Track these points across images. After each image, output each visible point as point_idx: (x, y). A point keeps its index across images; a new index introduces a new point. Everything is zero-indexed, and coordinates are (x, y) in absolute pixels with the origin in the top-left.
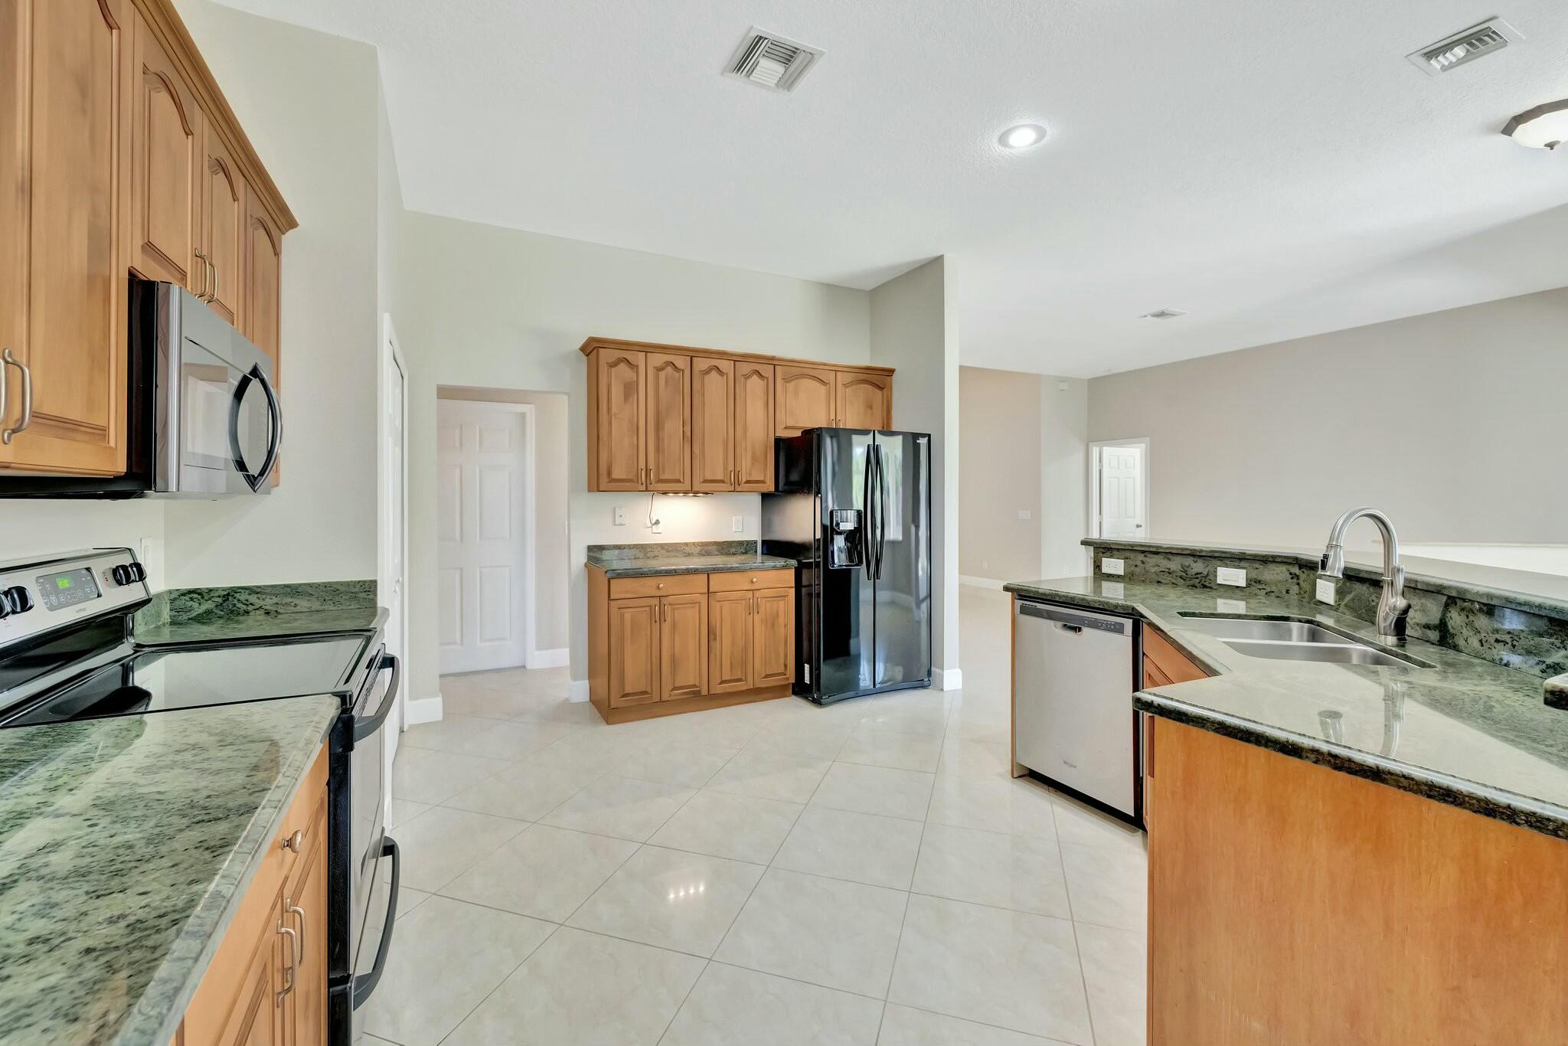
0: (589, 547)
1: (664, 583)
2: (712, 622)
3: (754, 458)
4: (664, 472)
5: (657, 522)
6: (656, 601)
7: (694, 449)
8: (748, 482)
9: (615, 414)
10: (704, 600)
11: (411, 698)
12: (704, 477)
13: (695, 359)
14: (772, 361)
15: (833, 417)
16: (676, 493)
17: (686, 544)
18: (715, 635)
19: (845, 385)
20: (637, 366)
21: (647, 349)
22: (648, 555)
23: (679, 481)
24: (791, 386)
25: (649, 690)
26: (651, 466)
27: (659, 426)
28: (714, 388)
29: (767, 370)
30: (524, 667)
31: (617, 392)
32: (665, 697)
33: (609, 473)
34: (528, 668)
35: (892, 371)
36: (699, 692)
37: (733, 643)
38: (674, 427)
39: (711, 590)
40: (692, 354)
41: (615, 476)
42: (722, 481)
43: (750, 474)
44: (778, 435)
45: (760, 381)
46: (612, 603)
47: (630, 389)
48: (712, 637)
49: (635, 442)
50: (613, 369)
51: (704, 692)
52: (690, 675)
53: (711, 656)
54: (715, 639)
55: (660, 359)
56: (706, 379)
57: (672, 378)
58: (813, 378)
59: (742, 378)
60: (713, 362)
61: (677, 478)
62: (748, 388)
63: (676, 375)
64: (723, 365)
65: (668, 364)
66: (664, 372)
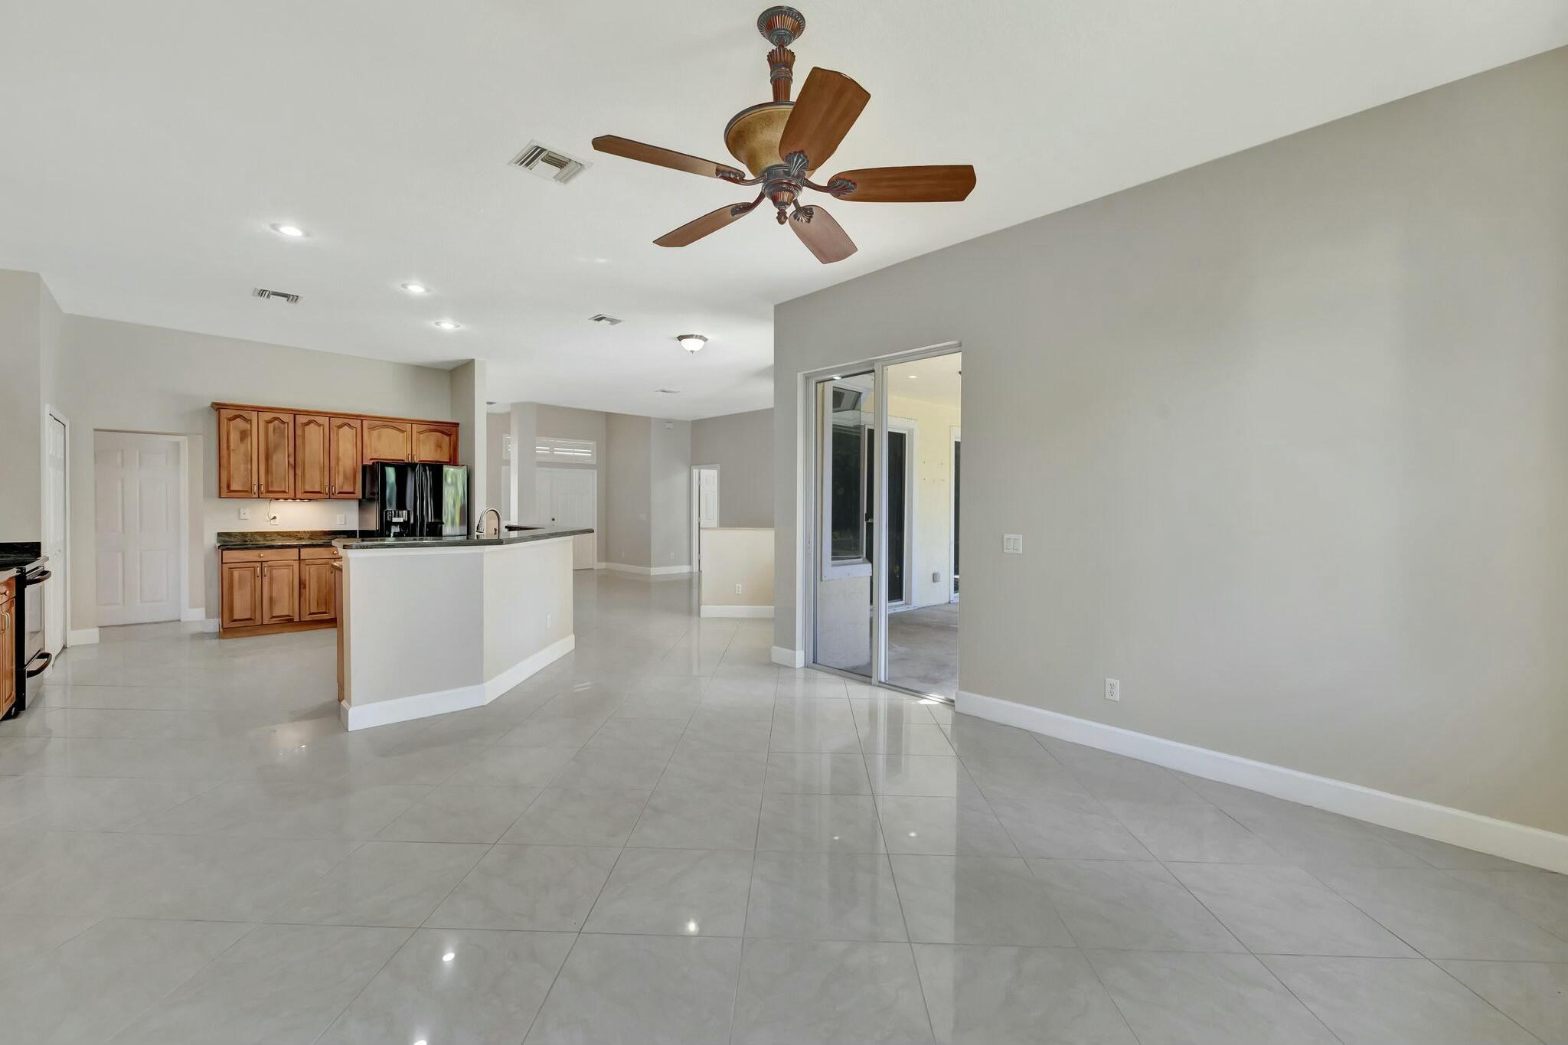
0: (218, 533)
1: (266, 554)
2: (303, 578)
3: (345, 477)
4: (272, 485)
5: (275, 518)
6: (259, 564)
7: (297, 472)
8: (339, 493)
9: (233, 450)
10: (296, 565)
11: (73, 628)
12: (305, 489)
13: (297, 416)
14: (361, 418)
15: (409, 452)
16: (286, 499)
17: (299, 532)
18: (305, 585)
19: (419, 433)
20: (251, 420)
21: (258, 410)
22: (268, 538)
23: (285, 492)
24: (375, 433)
25: (253, 618)
26: (263, 481)
27: (268, 457)
28: (314, 437)
29: (357, 423)
30: (179, 620)
31: (234, 437)
32: (265, 622)
33: (228, 486)
34: (182, 620)
35: (458, 424)
36: (292, 619)
37: (319, 591)
38: (281, 459)
39: (302, 558)
40: (296, 413)
41: (232, 489)
42: (319, 492)
43: (342, 487)
44: (364, 463)
45: (350, 430)
46: (224, 565)
47: (244, 435)
48: (302, 586)
49: (249, 467)
50: (232, 422)
51: (296, 619)
52: (283, 609)
53: (302, 599)
54: (305, 587)
55: (269, 416)
56: (307, 428)
57: (279, 427)
58: (394, 428)
59: (336, 428)
60: (312, 418)
61: (283, 490)
62: (340, 434)
63: (282, 426)
64: (320, 419)
65: (276, 419)
66: (272, 424)
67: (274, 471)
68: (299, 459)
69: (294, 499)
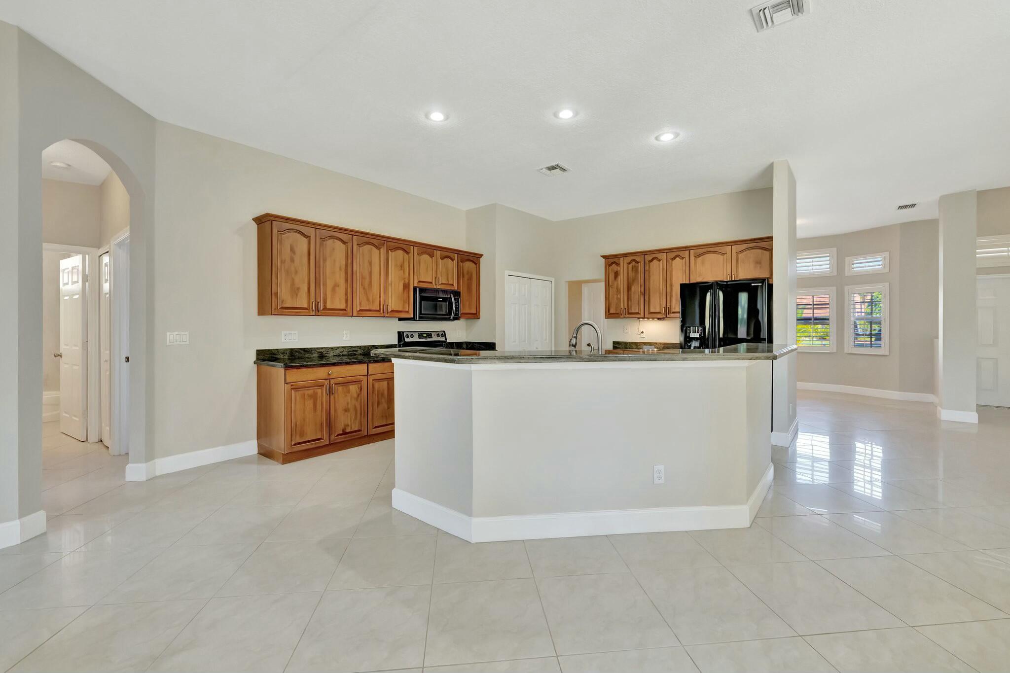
0: (612, 342)
3: (677, 300)
4: (631, 309)
5: (642, 332)
7: (646, 297)
8: (673, 313)
9: (611, 286)
12: (651, 311)
13: (645, 256)
14: (688, 249)
15: (729, 273)
19: (737, 252)
20: (620, 264)
21: (624, 256)
24: (699, 260)
26: (626, 306)
27: (629, 289)
28: (656, 269)
29: (686, 254)
31: (612, 277)
33: (609, 311)
38: (636, 290)
40: (644, 254)
41: (612, 312)
42: (659, 313)
43: (675, 308)
45: (681, 260)
47: (616, 275)
49: (619, 297)
50: (611, 267)
55: (630, 259)
56: (651, 264)
57: (635, 266)
58: (715, 252)
59: (671, 261)
60: (654, 256)
61: (637, 312)
62: (673, 265)
63: (637, 264)
64: (659, 256)
65: (634, 260)
66: (631, 265)
67: (632, 298)
68: (647, 288)
69: (644, 318)
